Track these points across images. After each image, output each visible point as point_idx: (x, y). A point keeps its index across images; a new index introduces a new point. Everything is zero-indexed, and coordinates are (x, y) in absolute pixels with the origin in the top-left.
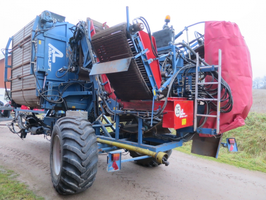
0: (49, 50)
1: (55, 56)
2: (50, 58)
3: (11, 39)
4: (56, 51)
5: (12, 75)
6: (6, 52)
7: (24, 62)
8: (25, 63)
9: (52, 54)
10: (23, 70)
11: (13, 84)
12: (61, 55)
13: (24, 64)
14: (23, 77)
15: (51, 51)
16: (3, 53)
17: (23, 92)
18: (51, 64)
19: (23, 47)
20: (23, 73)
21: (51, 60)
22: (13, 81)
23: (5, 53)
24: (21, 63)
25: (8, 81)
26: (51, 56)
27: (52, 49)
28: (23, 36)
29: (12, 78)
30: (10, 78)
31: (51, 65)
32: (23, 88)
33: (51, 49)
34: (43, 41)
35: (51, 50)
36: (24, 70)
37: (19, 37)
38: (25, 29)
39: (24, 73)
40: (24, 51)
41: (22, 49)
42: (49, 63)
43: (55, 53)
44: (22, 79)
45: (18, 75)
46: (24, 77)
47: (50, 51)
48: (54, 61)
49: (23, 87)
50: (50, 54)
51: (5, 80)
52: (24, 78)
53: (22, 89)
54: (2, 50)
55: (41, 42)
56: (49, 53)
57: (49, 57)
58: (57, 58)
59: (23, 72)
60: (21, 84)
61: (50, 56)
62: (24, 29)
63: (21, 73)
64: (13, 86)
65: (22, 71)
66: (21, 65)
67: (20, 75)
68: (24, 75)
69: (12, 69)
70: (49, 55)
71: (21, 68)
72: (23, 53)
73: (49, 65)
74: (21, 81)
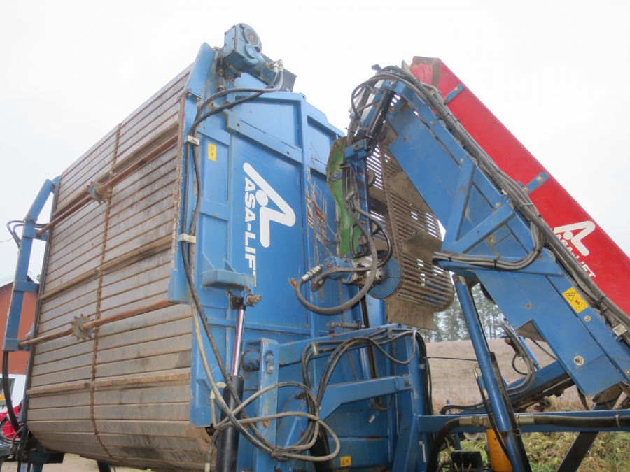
0: (247, 189)
1: (267, 216)
2: (249, 226)
3: (53, 187)
4: (270, 199)
5: (38, 322)
6: (26, 231)
7: (109, 256)
8: (110, 264)
9: (257, 210)
10: (100, 293)
11: (38, 359)
12: (288, 218)
13: (105, 266)
14: (97, 325)
15: (252, 195)
16: (14, 234)
17: (92, 397)
18: (253, 251)
19: (110, 198)
20: (99, 306)
21: (253, 236)
22: (41, 347)
23: (20, 236)
24: (95, 264)
25: (21, 348)
26: (253, 218)
27: (258, 188)
28: (111, 157)
29: (36, 333)
30: (30, 333)
31: (254, 258)
32: (94, 378)
33: (253, 188)
34: (224, 150)
35: (254, 193)
36: (105, 292)
37: (87, 169)
38: (122, 131)
39: (105, 304)
40: (113, 212)
41: (104, 206)
42: (248, 249)
43: (267, 206)
44: (93, 335)
45: (78, 314)
46: (102, 327)
47: (250, 192)
48: (265, 241)
49: (94, 371)
50: (251, 209)
51: (7, 342)
52: (104, 329)
53: (89, 381)
54: (12, 226)
55: (215, 152)
56: (248, 204)
57: (248, 219)
58: (275, 227)
59: (100, 300)
60: (88, 359)
61: (250, 217)
62: (119, 130)
63: (92, 309)
64: (37, 370)
65: (96, 299)
66: (93, 272)
67: (86, 315)
68: (104, 316)
69: (42, 297)
70: (248, 211)
71: (94, 285)
72: (107, 220)
73: (247, 256)
74: (89, 345)
